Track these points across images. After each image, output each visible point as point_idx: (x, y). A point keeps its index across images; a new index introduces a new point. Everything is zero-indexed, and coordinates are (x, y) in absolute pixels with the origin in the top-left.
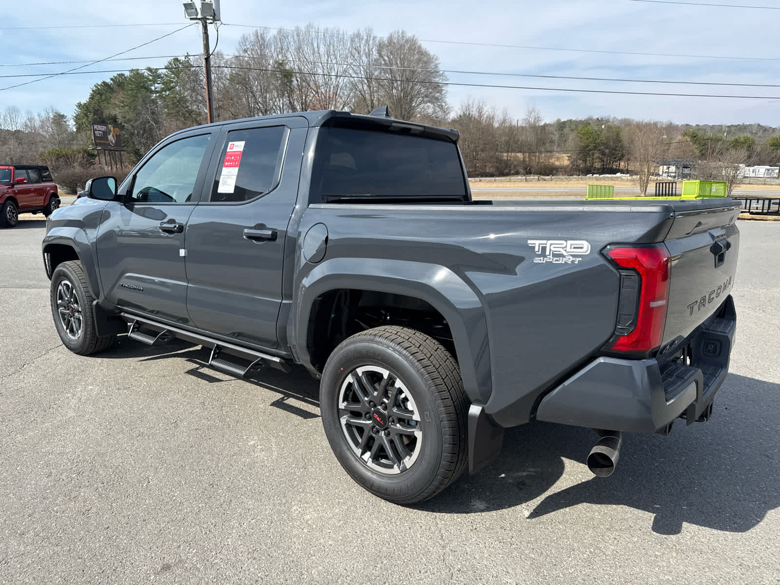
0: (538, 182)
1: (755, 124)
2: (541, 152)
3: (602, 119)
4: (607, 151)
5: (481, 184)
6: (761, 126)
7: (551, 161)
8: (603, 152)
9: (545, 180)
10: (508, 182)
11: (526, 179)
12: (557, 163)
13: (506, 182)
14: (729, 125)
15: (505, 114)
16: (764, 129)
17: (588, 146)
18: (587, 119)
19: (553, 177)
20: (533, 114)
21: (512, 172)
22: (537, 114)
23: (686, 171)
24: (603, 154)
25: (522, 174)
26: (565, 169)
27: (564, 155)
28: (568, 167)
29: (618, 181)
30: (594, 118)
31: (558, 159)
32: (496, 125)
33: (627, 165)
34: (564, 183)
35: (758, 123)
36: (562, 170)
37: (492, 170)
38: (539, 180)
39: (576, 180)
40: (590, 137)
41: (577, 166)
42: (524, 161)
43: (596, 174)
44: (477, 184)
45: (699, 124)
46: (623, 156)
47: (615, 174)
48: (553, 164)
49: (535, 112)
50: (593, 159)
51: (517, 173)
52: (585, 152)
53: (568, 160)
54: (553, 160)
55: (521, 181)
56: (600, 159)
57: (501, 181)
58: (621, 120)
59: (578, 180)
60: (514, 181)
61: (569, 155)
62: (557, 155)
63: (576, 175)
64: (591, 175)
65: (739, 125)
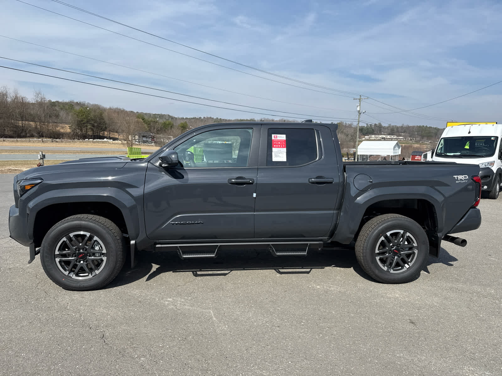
0: (52, 143)
1: (167, 115)
2: (49, 122)
3: (80, 103)
4: (96, 124)
5: (5, 142)
6: (170, 116)
7: (58, 129)
8: (93, 125)
9: (57, 142)
10: (29, 142)
11: (42, 140)
12: (62, 131)
13: (26, 142)
14: (154, 113)
15: (16, 92)
16: (171, 118)
17: (82, 121)
18: (69, 102)
19: (62, 140)
20: (40, 95)
21: (28, 135)
22: (43, 96)
23: (144, 139)
24: (93, 126)
25: (36, 137)
26: (68, 135)
27: (67, 125)
28: (70, 134)
29: (107, 144)
30: (74, 101)
31: (63, 128)
32: (9, 100)
33: (109, 134)
34: (72, 144)
35: (169, 114)
36: (66, 135)
37: (11, 133)
38: (52, 142)
39: (79, 143)
40: (83, 115)
41: (77, 133)
42: (36, 128)
43: (90, 139)
44: (2, 143)
45: (138, 112)
46: (106, 128)
47: (103, 139)
48: (59, 131)
49: (41, 94)
50: (87, 129)
51: (32, 136)
52: (80, 124)
53: (69, 129)
54: (59, 128)
55: (39, 142)
56: (92, 129)
57: (22, 142)
58: (93, 105)
59: (81, 143)
60: (34, 142)
61: (70, 126)
62: (61, 125)
63: (77, 139)
64: (88, 139)
65: (159, 114)
